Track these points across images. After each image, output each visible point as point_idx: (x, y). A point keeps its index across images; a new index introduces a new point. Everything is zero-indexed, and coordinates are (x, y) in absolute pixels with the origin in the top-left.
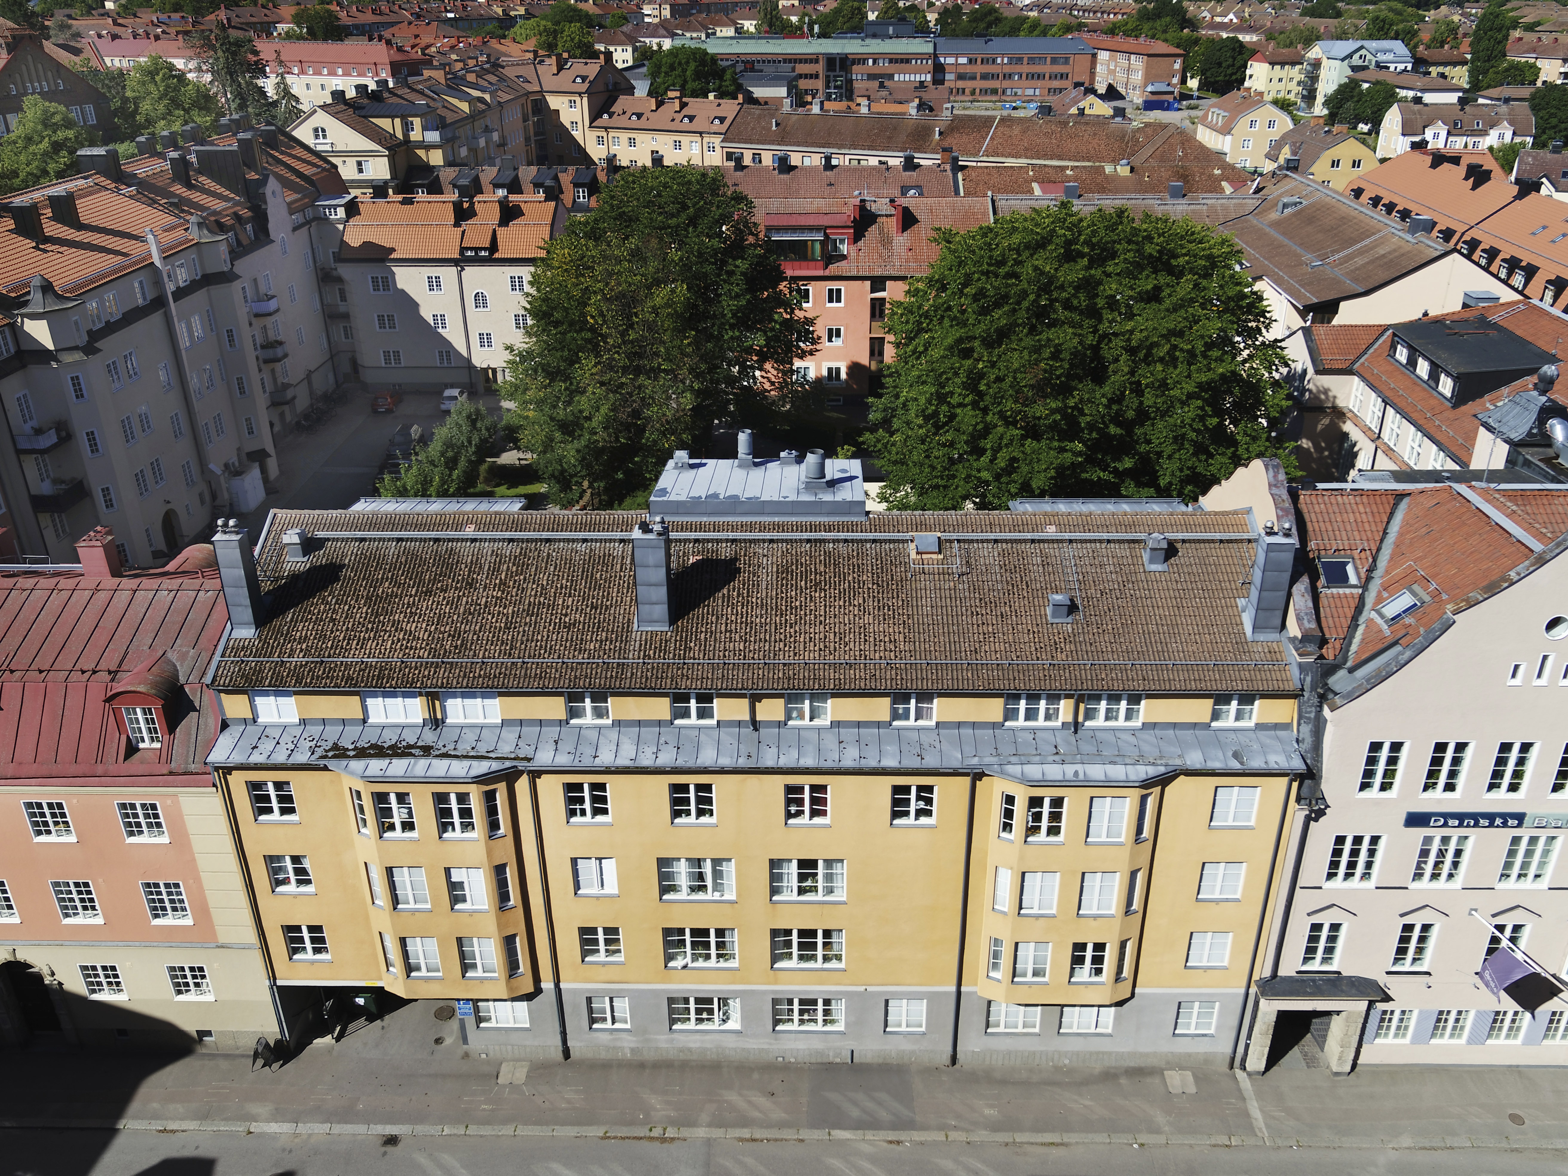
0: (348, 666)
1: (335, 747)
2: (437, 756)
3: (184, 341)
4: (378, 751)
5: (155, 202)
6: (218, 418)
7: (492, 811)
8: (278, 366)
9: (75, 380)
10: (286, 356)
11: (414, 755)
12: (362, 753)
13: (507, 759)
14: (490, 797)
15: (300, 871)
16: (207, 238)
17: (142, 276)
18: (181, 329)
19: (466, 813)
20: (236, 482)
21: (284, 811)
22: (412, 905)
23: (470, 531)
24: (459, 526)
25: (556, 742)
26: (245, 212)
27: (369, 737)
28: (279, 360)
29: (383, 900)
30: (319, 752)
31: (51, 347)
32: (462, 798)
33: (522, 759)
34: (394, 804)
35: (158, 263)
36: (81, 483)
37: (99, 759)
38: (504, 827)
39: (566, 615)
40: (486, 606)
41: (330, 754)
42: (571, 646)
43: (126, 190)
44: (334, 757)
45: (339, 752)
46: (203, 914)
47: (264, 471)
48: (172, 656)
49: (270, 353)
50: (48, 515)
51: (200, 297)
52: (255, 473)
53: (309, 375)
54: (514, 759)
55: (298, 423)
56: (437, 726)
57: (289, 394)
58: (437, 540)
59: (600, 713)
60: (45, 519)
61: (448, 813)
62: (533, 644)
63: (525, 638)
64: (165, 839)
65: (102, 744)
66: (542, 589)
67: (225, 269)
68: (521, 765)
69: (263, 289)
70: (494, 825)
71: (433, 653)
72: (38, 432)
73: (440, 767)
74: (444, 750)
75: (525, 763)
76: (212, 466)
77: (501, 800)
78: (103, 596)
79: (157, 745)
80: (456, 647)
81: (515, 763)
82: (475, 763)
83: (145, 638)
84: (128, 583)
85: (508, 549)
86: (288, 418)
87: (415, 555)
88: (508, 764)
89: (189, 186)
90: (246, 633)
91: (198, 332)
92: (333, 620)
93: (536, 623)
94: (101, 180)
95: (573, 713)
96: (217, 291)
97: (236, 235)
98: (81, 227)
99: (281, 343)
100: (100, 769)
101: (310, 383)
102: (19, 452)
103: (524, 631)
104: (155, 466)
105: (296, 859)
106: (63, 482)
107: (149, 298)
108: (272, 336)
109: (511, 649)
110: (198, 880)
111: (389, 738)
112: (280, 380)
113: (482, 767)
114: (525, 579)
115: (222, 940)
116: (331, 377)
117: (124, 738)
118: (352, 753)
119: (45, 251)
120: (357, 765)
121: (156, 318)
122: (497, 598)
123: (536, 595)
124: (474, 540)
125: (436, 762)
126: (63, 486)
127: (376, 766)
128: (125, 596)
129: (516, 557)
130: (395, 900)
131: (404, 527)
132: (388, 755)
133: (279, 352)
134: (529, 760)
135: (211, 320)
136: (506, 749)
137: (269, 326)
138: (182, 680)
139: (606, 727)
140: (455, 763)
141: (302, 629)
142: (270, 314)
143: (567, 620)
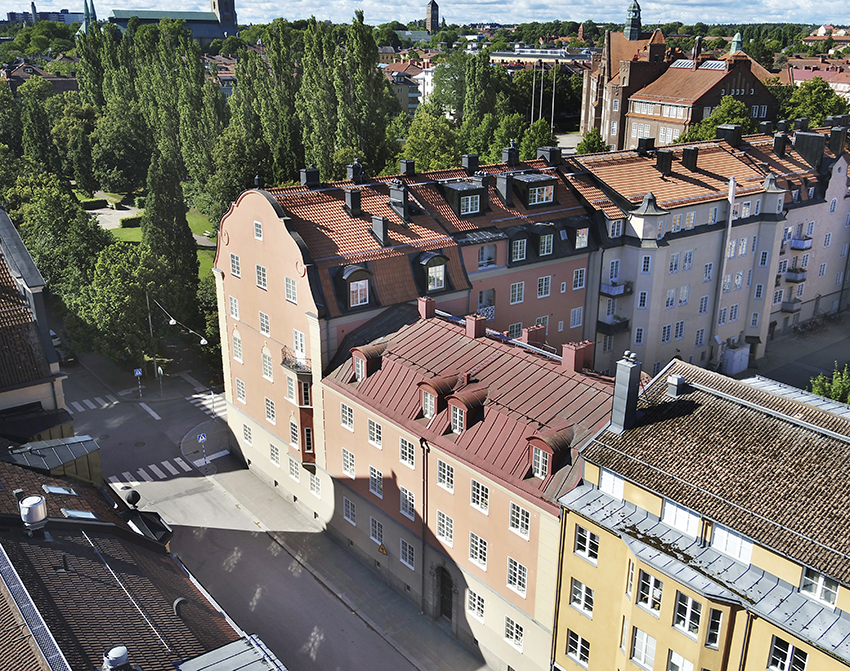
0: (663, 477)
1: (633, 527)
2: (691, 566)
3: (729, 253)
4: (656, 543)
5: (753, 162)
6: (734, 309)
7: (714, 626)
8: (796, 287)
9: (647, 260)
10: (804, 280)
11: (677, 558)
12: (646, 540)
13: (738, 593)
14: (716, 614)
15: (589, 600)
16: (773, 189)
17: (717, 206)
18: (730, 244)
19: (695, 617)
20: (730, 352)
21: (592, 555)
22: (642, 662)
23: (796, 418)
24: (790, 412)
25: (782, 601)
26: (812, 178)
27: (657, 532)
28: (797, 282)
29: (626, 647)
30: (622, 526)
31: (641, 237)
32: (696, 605)
33: (748, 599)
34: (652, 585)
35: (730, 200)
36: (628, 322)
37: (512, 473)
38: (719, 644)
39: (835, 508)
40: (777, 476)
41: (627, 530)
42: (826, 532)
43: (738, 153)
44: (628, 533)
45: (633, 532)
46: (532, 594)
47: (753, 350)
48: (575, 428)
49: (793, 276)
50: (604, 336)
51: (753, 227)
52: (746, 350)
53: (818, 298)
54: (742, 596)
55: (796, 328)
56: (704, 546)
57: (796, 306)
58: (769, 416)
59: (827, 596)
60: (601, 337)
61: (683, 610)
62: (797, 518)
63: (793, 511)
64: (527, 538)
65: (518, 464)
66: (828, 481)
67: (777, 212)
68: (745, 603)
69: (805, 232)
70: (712, 638)
71: (722, 493)
72: (614, 284)
73: (689, 574)
74: (698, 565)
75: (748, 604)
76: (716, 337)
77: (723, 621)
78: (563, 379)
79: (543, 478)
80: (740, 496)
81: (741, 600)
82: (713, 584)
83: (568, 412)
84: (579, 377)
85: (817, 441)
86: (790, 323)
87: (748, 421)
88: (736, 597)
89: (782, 156)
90: (617, 430)
91: (742, 250)
92: (671, 443)
93: (808, 504)
94: (725, 145)
95: (807, 586)
96: (766, 225)
97: (800, 192)
98: (696, 170)
99: (803, 271)
100: (511, 478)
101: (817, 304)
102: (601, 294)
103: (796, 506)
104: (680, 327)
105: (589, 591)
106: (619, 318)
107: (717, 221)
108: (799, 264)
109: (779, 514)
110: (535, 571)
111: (667, 539)
112: (795, 295)
113: (716, 589)
114: (819, 468)
115: (536, 619)
116: (836, 303)
117: (529, 465)
118: (640, 536)
119: (666, 180)
120: (638, 545)
121: (716, 234)
122: (790, 473)
123: (821, 483)
124: (795, 425)
125: (688, 569)
126: (618, 321)
127: (650, 551)
128: (573, 383)
129: (821, 449)
130: (632, 653)
131: (751, 399)
132: (661, 549)
133: (800, 276)
134: (752, 602)
135: (755, 245)
136: (740, 587)
137: (801, 258)
138: (572, 445)
139: (829, 610)
140: (700, 577)
141: (650, 442)
142: (803, 250)
143: (835, 512)
